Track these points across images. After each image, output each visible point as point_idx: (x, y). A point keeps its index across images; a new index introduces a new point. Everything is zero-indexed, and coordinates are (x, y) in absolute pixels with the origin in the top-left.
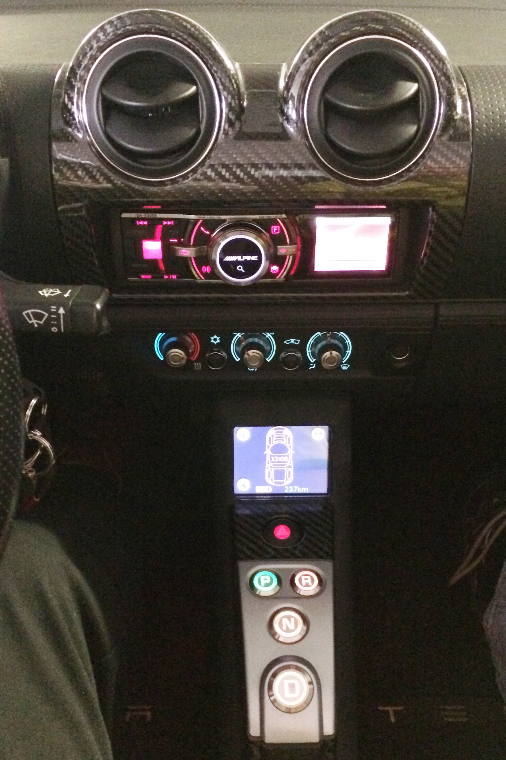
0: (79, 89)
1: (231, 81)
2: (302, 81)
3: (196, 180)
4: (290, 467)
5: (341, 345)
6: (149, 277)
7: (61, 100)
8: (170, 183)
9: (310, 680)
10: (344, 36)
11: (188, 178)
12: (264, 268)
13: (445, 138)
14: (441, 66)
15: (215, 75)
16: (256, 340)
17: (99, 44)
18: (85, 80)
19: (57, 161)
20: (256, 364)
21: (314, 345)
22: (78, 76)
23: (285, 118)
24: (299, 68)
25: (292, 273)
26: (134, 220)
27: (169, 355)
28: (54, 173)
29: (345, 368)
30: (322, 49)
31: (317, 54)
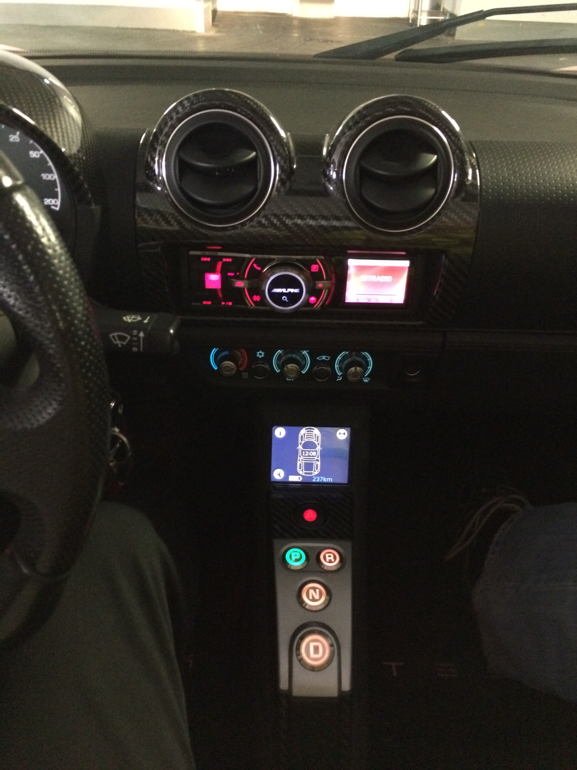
0: (160, 151)
1: (284, 149)
2: (343, 149)
3: (252, 226)
4: (318, 460)
5: (363, 362)
6: (209, 303)
7: (145, 159)
8: (231, 228)
9: (331, 643)
10: (378, 115)
11: (246, 225)
12: (304, 298)
13: (458, 199)
14: (456, 141)
15: (272, 144)
16: (294, 356)
17: (178, 115)
18: (166, 144)
19: (139, 208)
20: (294, 376)
21: (341, 362)
22: (160, 140)
23: (326, 179)
24: (340, 140)
25: (327, 303)
26: (199, 257)
27: (222, 365)
28: (136, 217)
29: (366, 381)
30: (360, 125)
31: (355, 129)
